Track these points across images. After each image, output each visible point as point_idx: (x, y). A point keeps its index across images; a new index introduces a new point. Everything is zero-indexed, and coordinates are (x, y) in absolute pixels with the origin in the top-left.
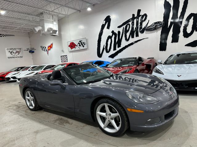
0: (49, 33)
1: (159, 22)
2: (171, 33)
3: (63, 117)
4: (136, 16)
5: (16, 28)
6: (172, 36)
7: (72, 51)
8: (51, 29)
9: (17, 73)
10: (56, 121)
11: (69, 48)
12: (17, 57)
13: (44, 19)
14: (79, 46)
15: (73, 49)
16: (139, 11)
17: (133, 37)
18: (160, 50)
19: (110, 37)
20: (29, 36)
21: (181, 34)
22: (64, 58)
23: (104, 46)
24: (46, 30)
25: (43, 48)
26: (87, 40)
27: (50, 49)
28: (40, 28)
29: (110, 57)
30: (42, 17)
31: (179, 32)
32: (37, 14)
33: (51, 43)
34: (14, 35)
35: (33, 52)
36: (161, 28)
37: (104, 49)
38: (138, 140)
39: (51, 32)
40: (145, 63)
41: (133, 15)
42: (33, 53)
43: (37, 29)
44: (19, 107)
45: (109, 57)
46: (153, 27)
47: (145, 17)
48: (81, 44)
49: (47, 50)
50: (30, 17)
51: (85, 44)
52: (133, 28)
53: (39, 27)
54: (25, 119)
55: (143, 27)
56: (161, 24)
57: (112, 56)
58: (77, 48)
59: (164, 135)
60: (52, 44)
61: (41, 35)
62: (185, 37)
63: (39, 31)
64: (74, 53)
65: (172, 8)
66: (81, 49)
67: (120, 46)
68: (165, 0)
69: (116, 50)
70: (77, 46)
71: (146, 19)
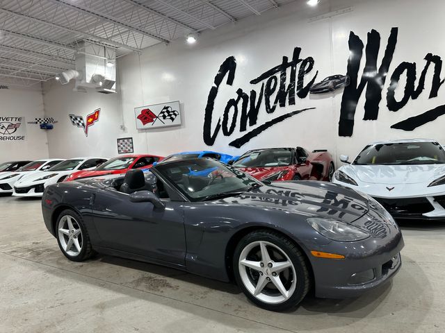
0: (94, 86)
1: (338, 77)
2: (363, 100)
3: (152, 275)
4: (290, 60)
5: (16, 72)
6: (365, 107)
7: (145, 129)
8: (101, 78)
9: (13, 176)
10: (138, 282)
11: (139, 121)
12: (9, 138)
13: (84, 55)
14: (162, 118)
15: (149, 125)
16: (297, 51)
17: (283, 105)
18: (341, 134)
19: (232, 103)
20: (43, 91)
21: (383, 104)
22: (126, 143)
23: (220, 120)
24: (88, 79)
25: (75, 119)
26: (181, 106)
27: (92, 122)
28: (75, 74)
29: (233, 144)
30: (82, 50)
31: (380, 98)
32: (68, 43)
33: (96, 108)
34: (6, 87)
35: (50, 128)
36: (343, 90)
37: (218, 126)
38: (330, 317)
39: (101, 84)
40: (311, 161)
41: (285, 59)
42: (50, 131)
43: (68, 76)
44: (38, 254)
45: (230, 145)
46: (326, 86)
47: (308, 63)
48: (166, 114)
49: (85, 124)
50: (52, 49)
51: (176, 115)
52: (282, 86)
53: (74, 71)
54: (64, 280)
55: (305, 85)
57: (237, 144)
58: (157, 123)
59: (379, 307)
60: (98, 112)
61: (75, 90)
62: (390, 109)
63: (73, 81)
64: (149, 134)
65: (364, 50)
66: (166, 125)
67: (255, 123)
68: (352, 33)
69: (245, 130)
70: (158, 117)
71: (310, 68)
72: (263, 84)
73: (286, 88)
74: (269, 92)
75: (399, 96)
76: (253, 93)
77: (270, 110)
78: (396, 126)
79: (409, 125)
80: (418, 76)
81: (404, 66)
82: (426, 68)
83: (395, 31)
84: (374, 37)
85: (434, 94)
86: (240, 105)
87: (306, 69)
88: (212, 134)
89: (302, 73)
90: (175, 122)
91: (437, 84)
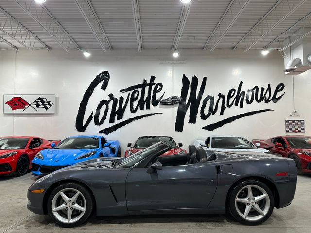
1: (176, 97)
6: (190, 116)
7: (14, 114)
14: (35, 107)
15: (19, 111)
16: (153, 78)
17: (142, 108)
18: (176, 130)
23: (92, 113)
26: (56, 99)
29: (102, 132)
31: (197, 112)
37: (91, 118)
41: (145, 81)
45: (100, 132)
46: (170, 101)
47: (159, 87)
48: (40, 103)
51: (50, 105)
55: (157, 99)
56: (179, 100)
58: (29, 110)
62: (202, 119)
64: (17, 119)
65: (190, 85)
66: (39, 112)
67: (122, 118)
68: (184, 75)
69: (114, 122)
70: (30, 105)
71: (160, 89)
72: (129, 94)
73: (145, 99)
74: (133, 99)
75: (206, 112)
76: (122, 98)
77: (133, 111)
78: (205, 128)
79: (211, 128)
80: (215, 103)
81: (208, 97)
82: (219, 100)
83: (205, 79)
84: (195, 79)
85: (222, 113)
86: (111, 105)
87: (158, 89)
88: (84, 123)
89: (155, 91)
90: (48, 111)
91: (223, 109)
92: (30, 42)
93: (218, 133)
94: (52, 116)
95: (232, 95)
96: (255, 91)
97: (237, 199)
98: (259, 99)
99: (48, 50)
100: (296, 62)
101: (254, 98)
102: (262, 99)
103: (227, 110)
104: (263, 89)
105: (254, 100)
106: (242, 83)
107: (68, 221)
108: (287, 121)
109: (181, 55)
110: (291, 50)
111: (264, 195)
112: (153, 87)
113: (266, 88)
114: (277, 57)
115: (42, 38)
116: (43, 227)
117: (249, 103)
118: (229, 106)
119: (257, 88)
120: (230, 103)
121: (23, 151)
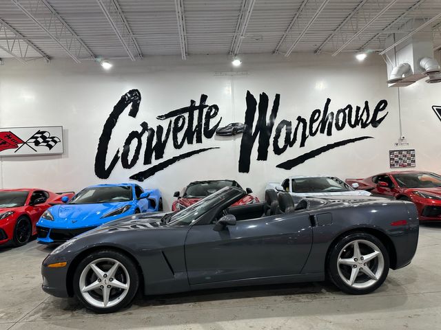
1: (238, 124)
2: (256, 145)
14: (33, 145)
21: (271, 149)
26: (64, 132)
46: (230, 130)
48: (40, 140)
51: (56, 142)
56: (243, 128)
66: (38, 153)
67: (162, 157)
68: (248, 92)
69: (150, 163)
70: (26, 143)
71: (215, 114)
72: (171, 121)
73: (194, 128)
74: (177, 130)
75: (281, 144)
76: (160, 128)
77: (177, 146)
78: (280, 166)
79: (288, 165)
80: (293, 131)
83: (278, 97)
84: (264, 98)
85: (302, 145)
86: (144, 139)
87: (212, 114)
88: (107, 166)
89: (209, 117)
90: (53, 151)
91: (304, 138)
92: (20, 48)
93: (299, 172)
94: (59, 158)
95: (315, 118)
96: (347, 111)
97: (340, 260)
98: (353, 123)
99: (48, 61)
100: (404, 70)
101: (347, 121)
102: (357, 123)
103: (310, 139)
104: (358, 109)
105: (347, 124)
106: (329, 101)
107: (105, 305)
108: (391, 152)
109: (243, 62)
110: (396, 52)
111: (376, 253)
112: (205, 110)
113: (362, 107)
114: (377, 63)
115: (37, 42)
116: (68, 315)
117: (339, 128)
118: (312, 134)
119: (349, 107)
120: (314, 130)
121: (22, 209)
